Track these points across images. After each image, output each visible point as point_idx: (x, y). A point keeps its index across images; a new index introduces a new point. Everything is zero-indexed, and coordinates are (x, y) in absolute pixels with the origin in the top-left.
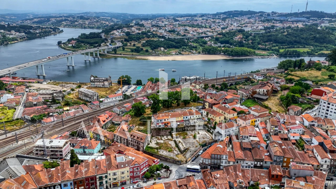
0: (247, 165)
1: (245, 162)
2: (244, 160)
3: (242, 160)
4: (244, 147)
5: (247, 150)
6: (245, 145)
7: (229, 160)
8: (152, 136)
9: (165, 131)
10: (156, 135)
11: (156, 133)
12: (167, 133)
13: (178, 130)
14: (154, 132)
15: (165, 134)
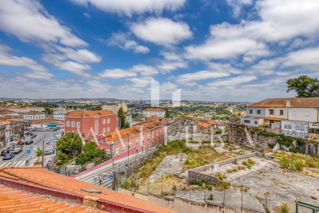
8: (227, 140)
9: (258, 139)
10: (235, 141)
11: (237, 138)
12: (262, 146)
13: (309, 148)
14: (231, 134)
15: (256, 145)
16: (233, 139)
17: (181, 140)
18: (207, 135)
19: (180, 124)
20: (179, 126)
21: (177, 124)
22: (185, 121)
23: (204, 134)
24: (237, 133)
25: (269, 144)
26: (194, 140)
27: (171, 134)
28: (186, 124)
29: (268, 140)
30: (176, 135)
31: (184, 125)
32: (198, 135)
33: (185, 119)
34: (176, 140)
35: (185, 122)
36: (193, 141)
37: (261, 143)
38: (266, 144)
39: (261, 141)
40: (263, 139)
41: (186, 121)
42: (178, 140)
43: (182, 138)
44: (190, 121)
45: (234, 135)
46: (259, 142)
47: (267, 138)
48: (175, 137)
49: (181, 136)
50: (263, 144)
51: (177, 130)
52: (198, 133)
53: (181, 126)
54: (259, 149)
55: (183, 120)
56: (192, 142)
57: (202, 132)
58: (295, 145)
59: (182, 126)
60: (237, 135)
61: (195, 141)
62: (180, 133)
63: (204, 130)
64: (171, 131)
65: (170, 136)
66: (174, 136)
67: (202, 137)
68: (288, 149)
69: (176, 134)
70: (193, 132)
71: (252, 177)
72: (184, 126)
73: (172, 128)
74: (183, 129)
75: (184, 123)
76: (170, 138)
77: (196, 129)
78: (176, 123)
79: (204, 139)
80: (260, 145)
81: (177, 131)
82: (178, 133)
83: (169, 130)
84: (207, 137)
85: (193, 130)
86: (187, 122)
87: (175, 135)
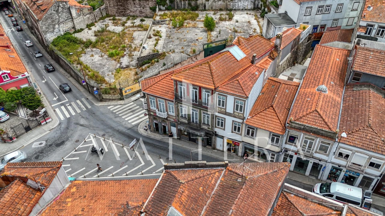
0: (342, 162)
1: (334, 148)
2: (332, 136)
3: (317, 133)
4: (356, 68)
5: (369, 86)
6: (366, 60)
7: (255, 122)
8: (106, 14)
9: (140, 5)
10: (117, 13)
11: (118, 9)
12: (145, 11)
13: (177, 4)
14: (110, 5)
15: (140, 11)
16: (114, 10)
17: (63, 34)
18: (88, 16)
19: (54, 12)
20: (54, 17)
21: (51, 14)
22: (58, 6)
23: (85, 16)
24: (117, 3)
25: (150, 7)
26: (78, 27)
27: (48, 31)
28: (61, 10)
29: (149, 4)
30: (55, 30)
31: (60, 13)
32: (80, 20)
33: (57, 3)
34: (57, 36)
35: (60, 8)
36: (77, 29)
37: (144, 9)
38: (148, 9)
39: (143, 6)
40: (145, 4)
41: (60, 6)
42: (60, 35)
43: (63, 31)
44: (64, 5)
45: (114, 6)
46: (141, 8)
47: (148, 2)
48: (55, 33)
49: (61, 29)
50: (145, 8)
51: (54, 23)
52: (79, 18)
53: (56, 15)
54: (143, 15)
55: (55, 6)
56: (75, 31)
57: (82, 14)
58: (168, 4)
59: (58, 15)
60: (117, 5)
61: (79, 29)
62: (59, 25)
63: (84, 10)
64: (47, 28)
65: (48, 35)
66: (52, 32)
67: (84, 20)
68: (164, 8)
69: (54, 28)
70: (74, 18)
71: (168, 42)
72: (60, 15)
73: (46, 23)
74: (61, 19)
75: (58, 9)
76: (49, 37)
77: (76, 13)
78: (49, 13)
79: (87, 22)
80: (143, 11)
81: (55, 25)
82: (57, 26)
83: (44, 27)
84: (88, 18)
85: (73, 15)
86: (62, 7)
87: (53, 30)
